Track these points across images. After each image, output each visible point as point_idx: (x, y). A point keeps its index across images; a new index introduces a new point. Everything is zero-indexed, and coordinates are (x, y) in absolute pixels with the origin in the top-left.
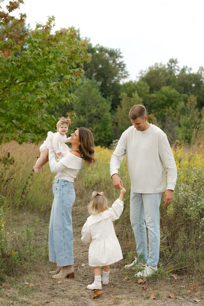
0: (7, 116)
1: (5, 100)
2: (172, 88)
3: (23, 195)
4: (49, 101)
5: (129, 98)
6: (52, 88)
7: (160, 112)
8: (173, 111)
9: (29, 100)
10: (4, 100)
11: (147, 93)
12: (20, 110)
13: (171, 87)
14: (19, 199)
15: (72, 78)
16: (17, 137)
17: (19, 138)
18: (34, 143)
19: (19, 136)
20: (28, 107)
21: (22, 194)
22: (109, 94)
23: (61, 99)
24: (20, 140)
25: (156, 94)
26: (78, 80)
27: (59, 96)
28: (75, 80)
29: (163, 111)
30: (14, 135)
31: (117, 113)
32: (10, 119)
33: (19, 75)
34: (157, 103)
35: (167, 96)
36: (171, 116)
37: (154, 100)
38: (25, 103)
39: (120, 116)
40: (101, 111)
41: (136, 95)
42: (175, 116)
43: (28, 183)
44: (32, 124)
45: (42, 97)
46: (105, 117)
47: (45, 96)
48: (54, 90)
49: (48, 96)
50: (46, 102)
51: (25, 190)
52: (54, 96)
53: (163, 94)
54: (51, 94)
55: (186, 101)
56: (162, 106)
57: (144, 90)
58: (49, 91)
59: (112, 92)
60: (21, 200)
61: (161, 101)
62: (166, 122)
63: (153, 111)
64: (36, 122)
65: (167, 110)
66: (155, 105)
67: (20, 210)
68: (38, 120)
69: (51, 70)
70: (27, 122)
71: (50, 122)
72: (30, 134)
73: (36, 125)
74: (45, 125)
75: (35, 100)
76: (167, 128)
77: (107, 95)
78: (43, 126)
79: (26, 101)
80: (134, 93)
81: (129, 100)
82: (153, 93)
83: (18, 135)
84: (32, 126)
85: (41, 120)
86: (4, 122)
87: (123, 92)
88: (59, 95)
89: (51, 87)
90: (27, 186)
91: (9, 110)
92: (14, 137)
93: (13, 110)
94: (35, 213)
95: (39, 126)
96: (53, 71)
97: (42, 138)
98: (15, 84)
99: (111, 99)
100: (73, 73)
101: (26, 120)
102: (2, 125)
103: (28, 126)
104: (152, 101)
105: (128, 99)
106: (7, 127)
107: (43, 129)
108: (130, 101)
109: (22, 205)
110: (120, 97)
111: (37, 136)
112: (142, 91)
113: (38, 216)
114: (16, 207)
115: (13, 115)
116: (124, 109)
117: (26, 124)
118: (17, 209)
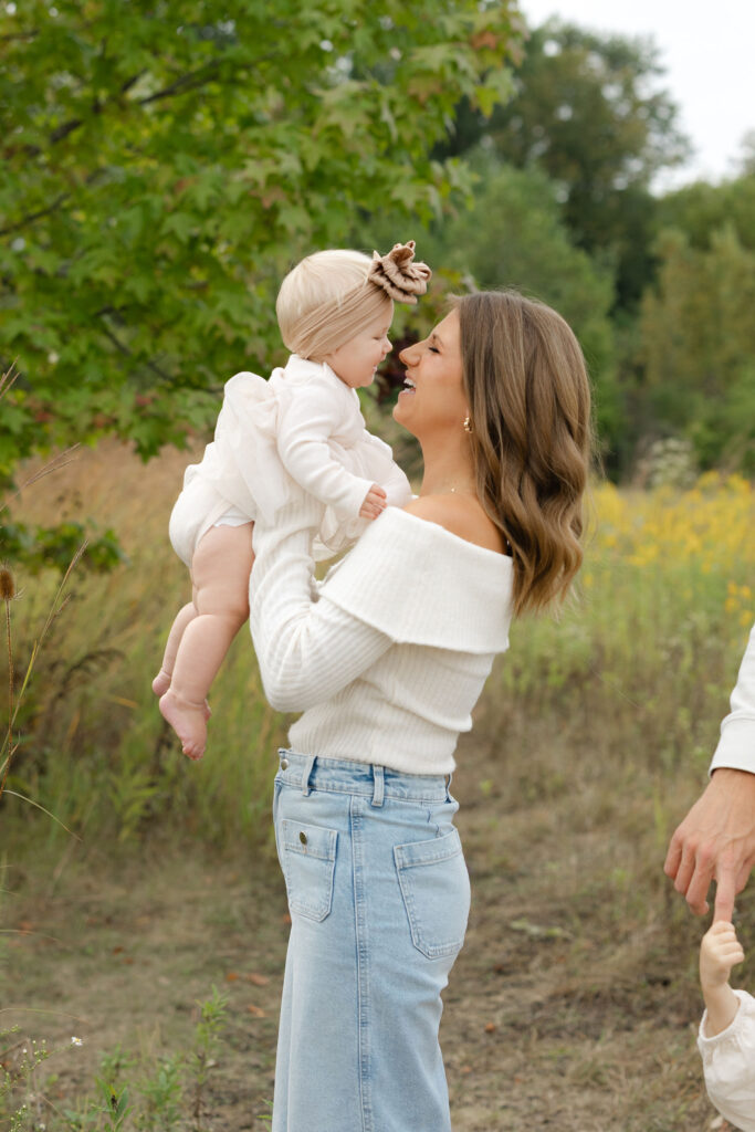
0: (72, 289)
1: (73, 207)
3: (164, 751)
4: (317, 200)
5: (696, 253)
6: (333, 119)
9: (202, 194)
12: (146, 258)
14: (139, 779)
15: (454, 65)
16: (125, 415)
17: (135, 419)
19: (139, 409)
20: (194, 240)
21: (158, 751)
22: (605, 235)
23: (387, 187)
24: (142, 432)
26: (492, 81)
27: (377, 172)
28: (472, 73)
30: (104, 399)
31: (643, 323)
32: (93, 310)
33: (144, 46)
38: (175, 210)
39: (654, 337)
41: (727, 241)
44: (218, 334)
45: (273, 169)
47: (290, 165)
48: (348, 130)
49: (312, 165)
50: (301, 203)
52: (344, 166)
54: (328, 155)
58: (316, 139)
59: (619, 228)
60: (152, 785)
64: (238, 326)
67: (143, 841)
68: (250, 311)
69: (331, 14)
70: (190, 323)
73: (239, 344)
75: (234, 192)
77: (596, 239)
79: (182, 202)
80: (721, 231)
81: (694, 265)
83: (129, 399)
84: (214, 346)
86: (55, 326)
87: (667, 226)
88: (379, 165)
89: (328, 113)
91: (82, 255)
92: (107, 411)
93: (106, 253)
94: (229, 861)
96: (342, 21)
98: (122, 106)
99: (615, 261)
100: (463, 36)
101: (180, 316)
102: (38, 342)
103: (194, 346)
106: (71, 355)
108: (700, 268)
109: (157, 807)
110: (654, 249)
113: (246, 887)
114: (119, 826)
115: (102, 284)
116: (675, 303)
117: (183, 337)
118: (127, 841)
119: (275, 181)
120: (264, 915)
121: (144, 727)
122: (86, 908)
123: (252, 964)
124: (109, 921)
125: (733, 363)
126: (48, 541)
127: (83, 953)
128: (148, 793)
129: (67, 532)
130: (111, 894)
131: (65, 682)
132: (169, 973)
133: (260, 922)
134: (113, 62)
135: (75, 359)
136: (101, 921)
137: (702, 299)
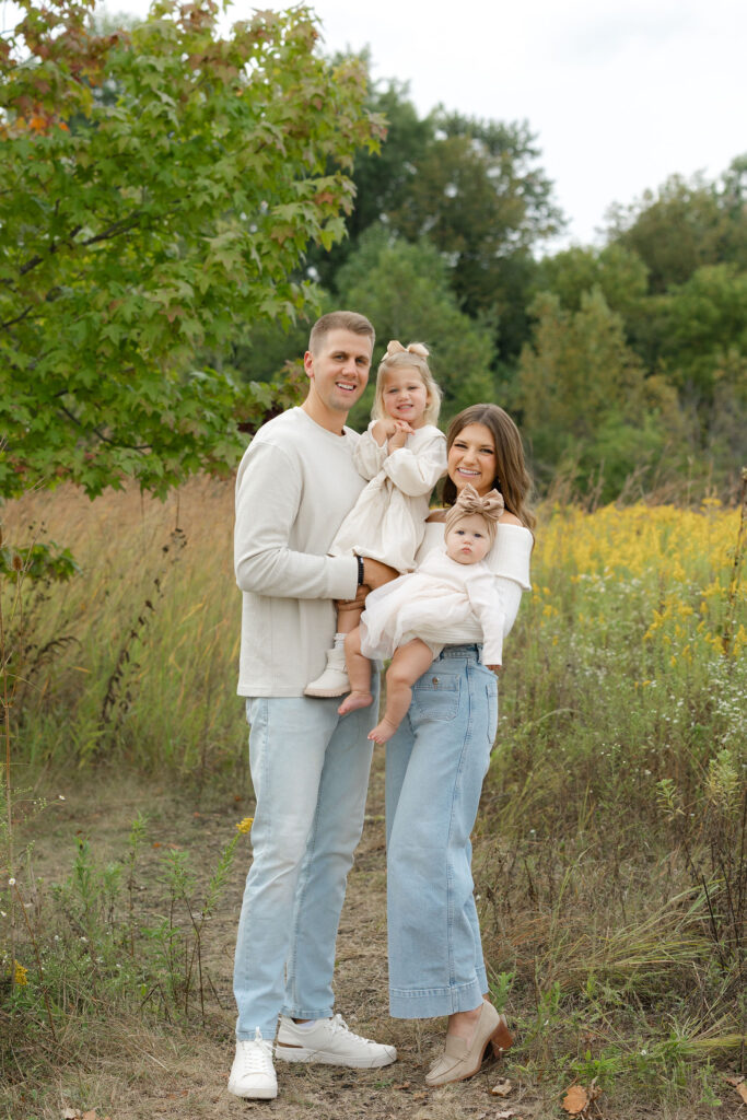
0: (38, 379)
1: (37, 317)
2: (741, 270)
3: (109, 704)
4: (207, 314)
5: (567, 313)
6: (217, 258)
7: (694, 368)
8: (745, 361)
9: (128, 311)
10: (30, 318)
11: (638, 294)
12: (90, 356)
13: (735, 266)
14: (91, 724)
15: (303, 217)
16: (77, 466)
17: (85, 469)
18: (149, 489)
19: (87, 462)
20: (123, 343)
21: (105, 705)
22: (486, 300)
23: (257, 304)
24: (89, 478)
25: (674, 294)
26: (330, 226)
27: (251, 292)
28: (316, 224)
29: (703, 365)
30: (63, 456)
31: (521, 374)
32: (52, 393)
33: (87, 208)
34: (680, 332)
35: (718, 305)
36: (736, 382)
37: (670, 319)
38: (109, 322)
39: (531, 386)
40: (458, 367)
41: (595, 301)
43: (127, 655)
44: (141, 409)
45: (174, 295)
46: (471, 390)
47: (186, 291)
48: (228, 266)
49: (203, 291)
50: (196, 316)
51: (114, 684)
52: (227, 290)
53: (704, 294)
54: (215, 283)
56: (700, 344)
57: (628, 283)
58: (206, 273)
59: (499, 292)
60: (100, 728)
61: (695, 324)
62: (718, 405)
63: (663, 363)
64: (156, 404)
65: (719, 358)
66: (672, 341)
67: (95, 768)
68: (164, 393)
69: (217, 181)
70: (122, 401)
71: (214, 401)
72: (133, 452)
73: (156, 416)
74: (194, 414)
75: (149, 311)
76: (722, 429)
77: (478, 304)
78: (188, 420)
79: (115, 316)
80: (590, 293)
81: (565, 322)
82: (664, 291)
83: (80, 455)
84: (139, 418)
85: (179, 396)
86: (27, 405)
87: (542, 290)
88: (251, 288)
89: (214, 254)
90: (127, 668)
91: (45, 355)
92: (65, 464)
93: (59, 354)
94: (156, 781)
95: (168, 418)
96: (226, 185)
97: (181, 468)
98: (70, 246)
99: (496, 321)
100: (310, 196)
101: (116, 396)
102: (16, 417)
103: (124, 418)
104: (659, 324)
105: (564, 318)
106: (38, 425)
107: (188, 432)
108: (571, 325)
109: (105, 747)
110: (529, 310)
111: (162, 460)
112: (616, 287)
113: (168, 797)
114: (78, 757)
115: (60, 375)
116: (548, 357)
117: (117, 412)
118: (83, 768)
119: (174, 303)
120: (179, 812)
121: (94, 691)
123: (172, 839)
124: (72, 817)
125: (600, 408)
127: (55, 835)
128: (99, 734)
129: (37, 551)
131: (36, 661)
132: (114, 844)
133: (177, 817)
134: (64, 217)
135: (42, 429)
136: (68, 818)
137: (572, 352)
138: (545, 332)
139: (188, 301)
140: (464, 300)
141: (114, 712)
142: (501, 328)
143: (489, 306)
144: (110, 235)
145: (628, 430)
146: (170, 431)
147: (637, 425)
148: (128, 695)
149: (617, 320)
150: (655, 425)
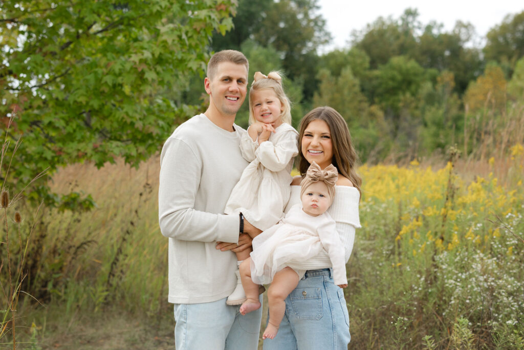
0: (69, 105)
1: (72, 73)
2: (410, 58)
3: (111, 277)
4: (159, 68)
5: (334, 77)
6: (164, 38)
7: (390, 102)
8: (413, 99)
9: (117, 68)
10: (70, 74)
11: (365, 69)
12: (98, 93)
13: (407, 56)
14: (102, 288)
15: (210, 17)
16: (89, 151)
17: (93, 153)
18: (129, 163)
19: (95, 149)
20: (114, 86)
21: (109, 277)
22: (298, 72)
23: (186, 63)
24: (95, 158)
25: (381, 69)
26: (224, 22)
27: (182, 57)
28: (217, 20)
29: (394, 100)
30: (82, 146)
32: (78, 113)
33: (94, 12)
34: (384, 86)
35: (401, 74)
36: (409, 108)
37: (379, 80)
38: (107, 74)
42: (417, 108)
43: (121, 251)
44: (124, 120)
45: (141, 57)
47: (147, 55)
48: (170, 42)
49: (157, 55)
50: (153, 69)
51: (114, 266)
52: (170, 56)
53: (394, 69)
54: (162, 51)
55: (434, 80)
56: (393, 91)
57: (361, 65)
58: (158, 46)
59: (304, 69)
60: (107, 290)
61: (390, 82)
62: (401, 118)
63: (376, 100)
64: (132, 117)
65: (401, 97)
66: (380, 90)
67: (104, 312)
68: (136, 111)
70: (114, 116)
71: (165, 115)
72: (119, 143)
73: (132, 124)
74: (153, 122)
75: (128, 66)
76: (404, 129)
77: (294, 75)
78: (149, 126)
79: (110, 71)
80: (345, 69)
81: (333, 82)
82: (376, 68)
83: (91, 146)
84: (123, 125)
85: (145, 113)
86: (63, 119)
87: (323, 68)
88: (183, 55)
89: (162, 36)
90: (121, 257)
91: (74, 92)
92: (82, 150)
93: (82, 91)
94: (136, 318)
95: (139, 125)
97: (146, 151)
98: (88, 35)
99: (302, 82)
100: (213, 6)
101: (111, 114)
102: (57, 125)
103: (115, 125)
104: (375, 83)
105: (333, 80)
106: (69, 129)
107: (149, 132)
108: (336, 83)
109: (110, 299)
110: (318, 77)
111: (136, 147)
112: (356, 66)
113: (142, 327)
114: (94, 306)
115: (81, 102)
116: (326, 98)
117: (112, 122)
118: (98, 312)
119: (143, 61)
120: (147, 337)
121: (105, 268)
122: (80, 338)
124: (89, 342)
125: (349, 120)
126: (66, 200)
128: (106, 293)
129: (73, 196)
130: (90, 332)
131: (75, 253)
133: (146, 340)
134: (83, 19)
135: (72, 131)
136: (86, 342)
137: (337, 95)
138: (324, 86)
139: (149, 62)
140: (288, 72)
141: (114, 281)
142: (305, 85)
143: (299, 75)
144: (109, 28)
145: (362, 130)
146: (140, 132)
147: (366, 127)
148: (122, 271)
149: (357, 81)
150: (374, 128)
